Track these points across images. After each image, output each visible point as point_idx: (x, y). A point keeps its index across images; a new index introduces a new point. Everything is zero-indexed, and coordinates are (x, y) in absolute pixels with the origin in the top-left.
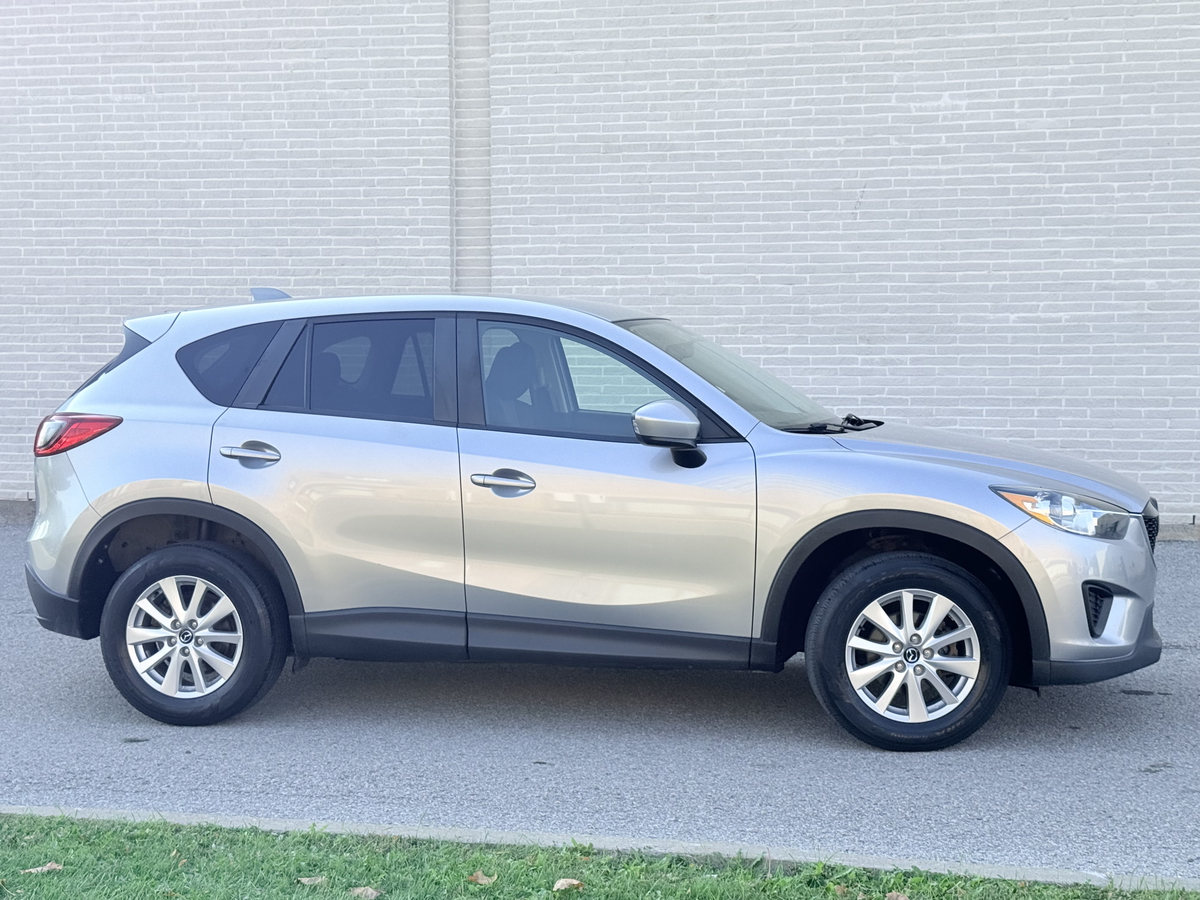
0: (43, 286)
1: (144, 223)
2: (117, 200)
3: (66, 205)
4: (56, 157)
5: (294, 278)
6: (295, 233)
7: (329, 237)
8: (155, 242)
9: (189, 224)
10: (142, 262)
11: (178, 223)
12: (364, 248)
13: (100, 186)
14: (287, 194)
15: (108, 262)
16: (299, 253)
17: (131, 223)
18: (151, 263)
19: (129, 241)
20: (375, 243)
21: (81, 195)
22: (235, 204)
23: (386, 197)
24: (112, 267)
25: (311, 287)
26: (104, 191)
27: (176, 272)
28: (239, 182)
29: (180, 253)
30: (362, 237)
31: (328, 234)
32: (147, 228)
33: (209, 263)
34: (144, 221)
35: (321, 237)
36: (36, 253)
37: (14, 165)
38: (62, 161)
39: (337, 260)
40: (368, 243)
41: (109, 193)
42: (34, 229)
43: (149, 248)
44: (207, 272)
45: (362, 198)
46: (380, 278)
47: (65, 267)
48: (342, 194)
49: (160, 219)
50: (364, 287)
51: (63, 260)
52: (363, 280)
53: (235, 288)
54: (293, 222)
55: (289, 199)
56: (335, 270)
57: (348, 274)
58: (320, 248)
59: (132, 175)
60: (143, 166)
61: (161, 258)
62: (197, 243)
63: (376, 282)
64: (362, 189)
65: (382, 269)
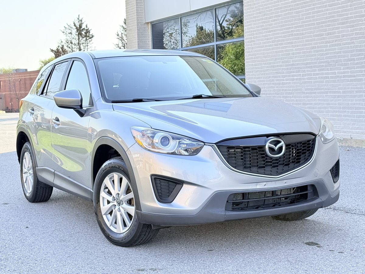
0: (266, 55)
1: (289, 28)
2: (283, 20)
3: (271, 25)
4: (269, 8)
5: (329, 44)
6: (329, 26)
7: (339, 26)
8: (292, 35)
9: (300, 26)
10: (289, 43)
11: (298, 27)
12: (349, 29)
13: (279, 16)
14: (327, 10)
15: (281, 44)
16: (330, 34)
17: (286, 29)
18: (292, 43)
19: (286, 35)
20: (353, 26)
21: (274, 20)
22: (313, 17)
23: (356, 6)
24: (282, 46)
25: (334, 47)
26: (280, 18)
27: (298, 46)
28: (314, 7)
29: (298, 38)
30: (349, 24)
31: (339, 25)
32: (290, 30)
33: (307, 41)
34: (289, 27)
35: (337, 26)
36: (264, 43)
37: (260, 12)
38: (270, 9)
39: (341, 35)
40: (351, 27)
41: (281, 18)
42: (264, 34)
43: (291, 37)
44: (306, 45)
45: (349, 8)
46: (355, 41)
47: (271, 47)
48: (343, 7)
49: (293, 26)
50: (350, 46)
51: (271, 45)
52: (349, 42)
53: (313, 50)
54: (329, 21)
55: (328, 12)
56: (341, 39)
57: (345, 41)
58: (336, 31)
59: (287, 10)
60: (290, 6)
61: (294, 41)
62: (303, 34)
63: (353, 43)
64: (349, 4)
65: (355, 37)
